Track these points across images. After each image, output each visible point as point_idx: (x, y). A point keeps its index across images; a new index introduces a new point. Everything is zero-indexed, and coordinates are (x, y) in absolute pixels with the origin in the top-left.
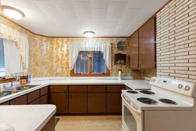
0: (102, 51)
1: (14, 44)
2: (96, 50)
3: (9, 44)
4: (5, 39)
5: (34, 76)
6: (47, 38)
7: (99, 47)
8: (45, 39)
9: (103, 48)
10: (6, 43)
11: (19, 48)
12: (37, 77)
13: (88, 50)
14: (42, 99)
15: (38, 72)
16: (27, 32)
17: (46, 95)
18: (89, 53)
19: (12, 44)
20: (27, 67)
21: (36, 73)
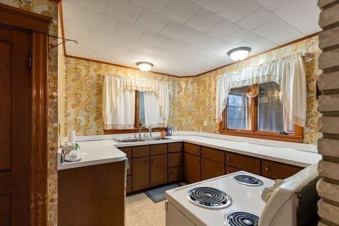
0: (277, 81)
1: (153, 94)
2: (261, 81)
3: (148, 95)
4: (145, 92)
5: (178, 129)
6: (193, 78)
7: (266, 73)
8: (191, 80)
9: (278, 74)
10: (146, 96)
11: (158, 98)
12: (182, 130)
13: (246, 84)
14: (171, 157)
15: (184, 124)
16: (169, 78)
17: (179, 153)
18: (249, 91)
19: (152, 95)
20: (167, 118)
21: (181, 126)
